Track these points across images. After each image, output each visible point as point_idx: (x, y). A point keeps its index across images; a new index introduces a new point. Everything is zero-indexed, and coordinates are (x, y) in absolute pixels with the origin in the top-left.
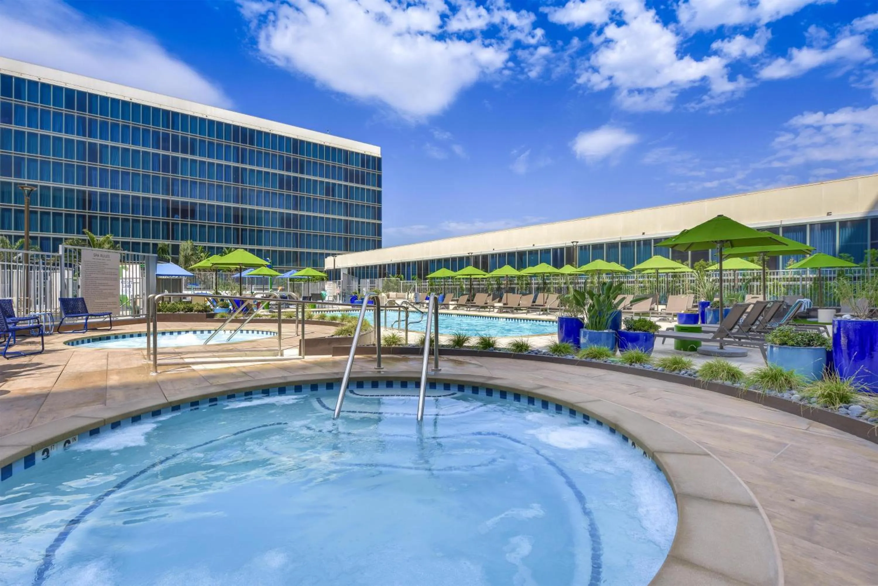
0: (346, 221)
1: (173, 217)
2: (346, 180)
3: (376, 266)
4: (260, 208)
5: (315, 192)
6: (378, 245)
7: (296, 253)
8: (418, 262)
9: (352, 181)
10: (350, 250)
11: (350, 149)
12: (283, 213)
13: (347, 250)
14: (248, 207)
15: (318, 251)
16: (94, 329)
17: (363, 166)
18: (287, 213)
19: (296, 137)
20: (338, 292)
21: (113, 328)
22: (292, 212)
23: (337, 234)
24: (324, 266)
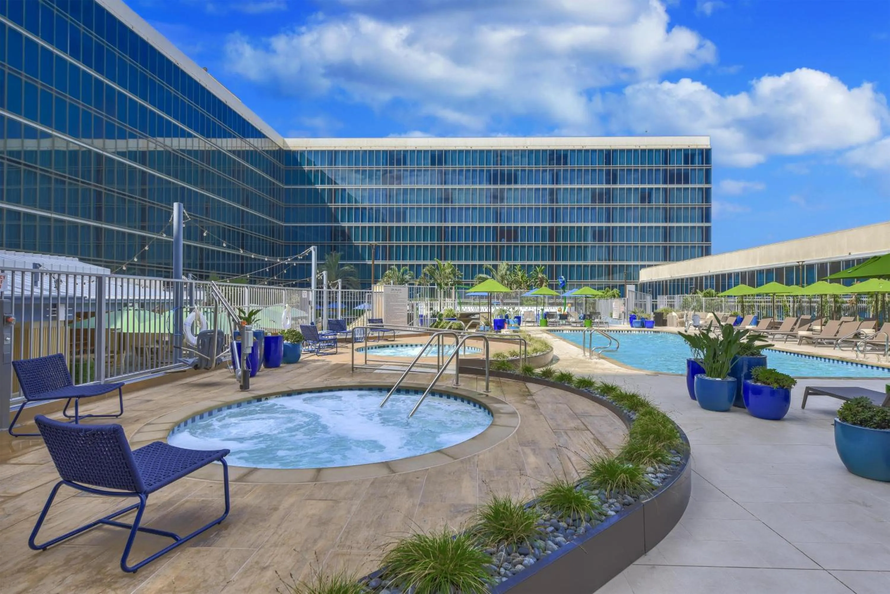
0: (665, 228)
1: (500, 241)
2: (665, 182)
3: (691, 279)
4: (572, 225)
5: (628, 201)
6: (706, 251)
7: (608, 266)
8: (741, 273)
9: (672, 182)
10: (670, 260)
11: (670, 147)
12: (595, 227)
13: (665, 259)
14: (562, 225)
15: (632, 263)
16: (387, 340)
17: (686, 162)
18: (599, 227)
19: (608, 148)
20: (623, 310)
21: (396, 339)
22: (604, 225)
23: (653, 243)
24: (638, 279)
